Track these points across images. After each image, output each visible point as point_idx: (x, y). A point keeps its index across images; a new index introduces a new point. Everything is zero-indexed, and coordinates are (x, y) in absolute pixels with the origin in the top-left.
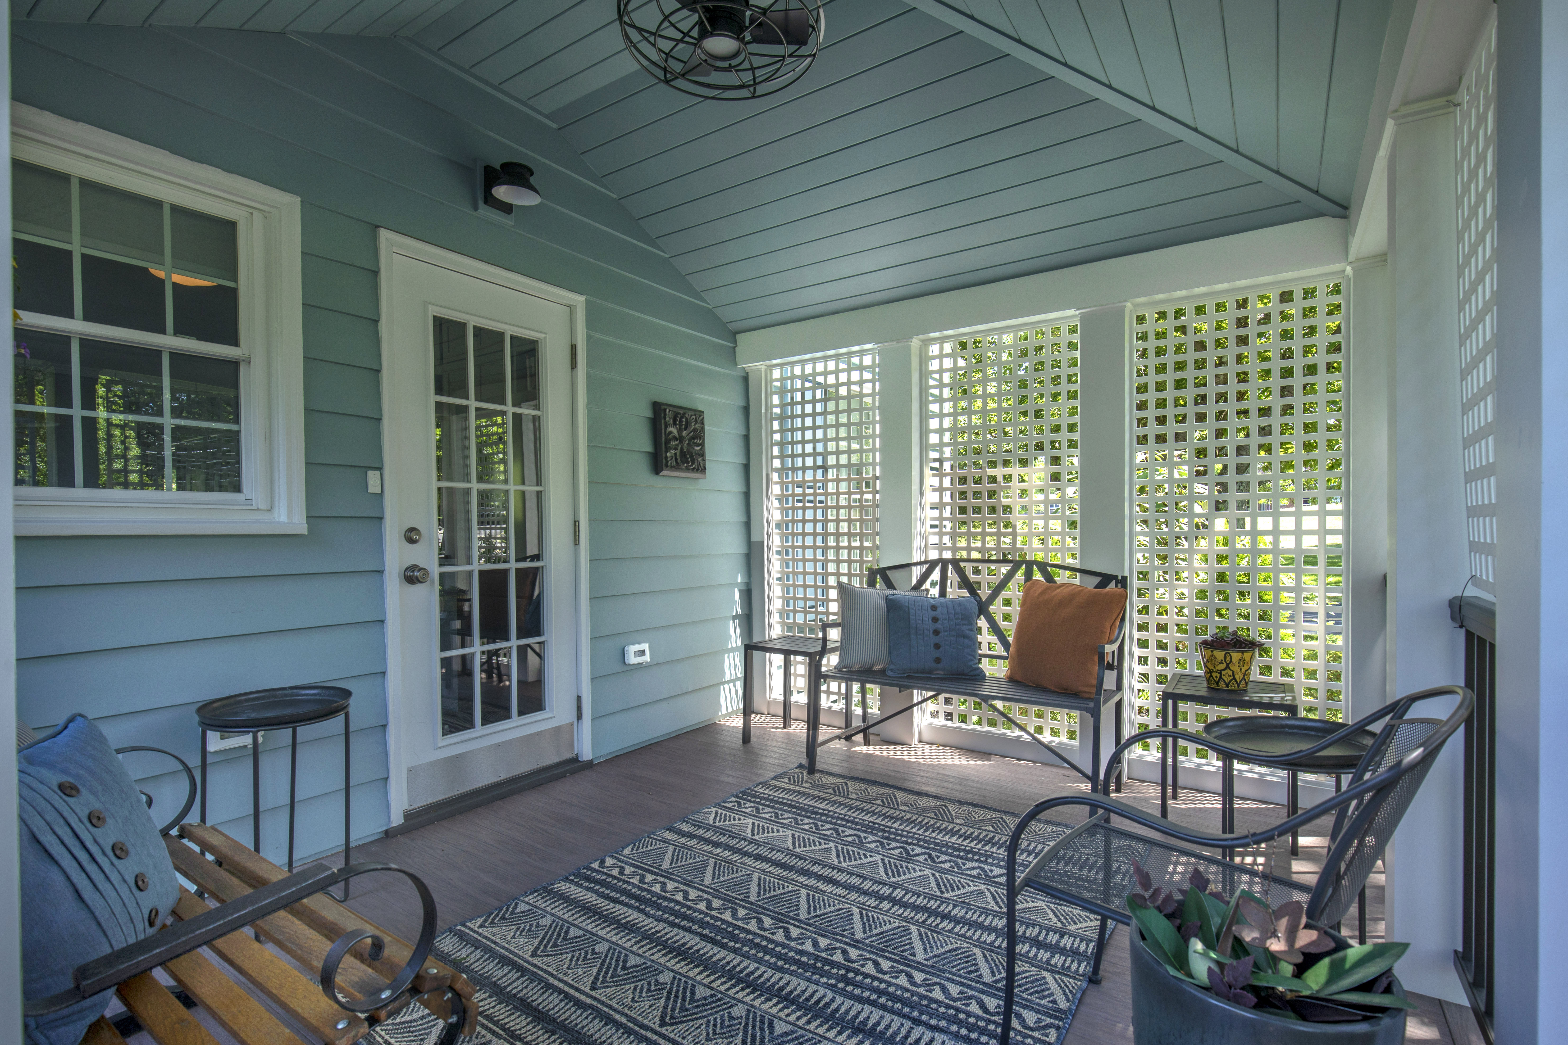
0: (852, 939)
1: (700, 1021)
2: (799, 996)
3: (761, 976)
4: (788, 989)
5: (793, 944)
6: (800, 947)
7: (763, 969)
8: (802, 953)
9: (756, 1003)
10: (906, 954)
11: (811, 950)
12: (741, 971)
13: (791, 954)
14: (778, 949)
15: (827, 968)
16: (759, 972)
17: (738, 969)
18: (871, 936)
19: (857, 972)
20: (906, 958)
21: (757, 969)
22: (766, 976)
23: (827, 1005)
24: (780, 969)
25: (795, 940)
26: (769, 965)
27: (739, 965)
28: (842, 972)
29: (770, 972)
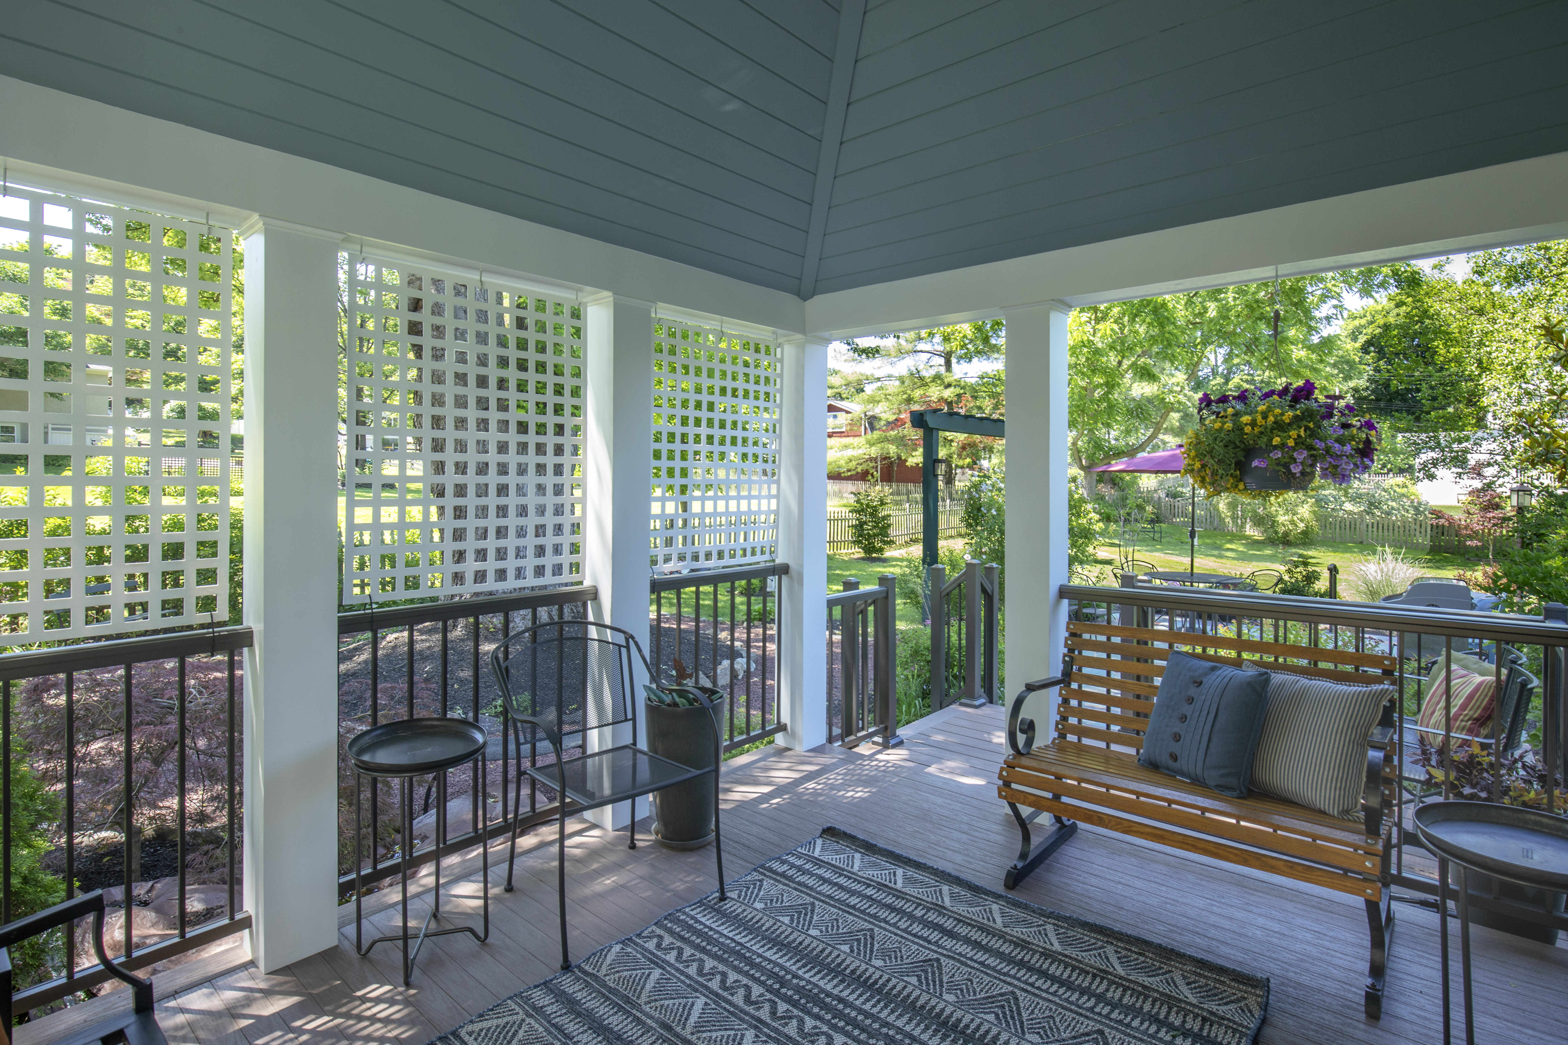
0: (760, 1031)
1: (908, 961)
2: (827, 975)
3: (860, 995)
4: (835, 982)
5: (825, 1028)
6: (818, 1023)
7: (857, 1003)
8: (817, 1017)
9: (864, 966)
10: (713, 1006)
11: (807, 1019)
12: (879, 1001)
13: (828, 1017)
14: (841, 1024)
15: (796, 997)
16: (861, 999)
17: (882, 1004)
18: (739, 1030)
19: (770, 990)
20: (715, 1002)
21: (864, 1003)
22: (855, 996)
23: (804, 966)
24: (841, 1000)
25: (823, 1033)
26: (852, 1006)
27: (882, 1009)
28: (783, 990)
29: (851, 998)
